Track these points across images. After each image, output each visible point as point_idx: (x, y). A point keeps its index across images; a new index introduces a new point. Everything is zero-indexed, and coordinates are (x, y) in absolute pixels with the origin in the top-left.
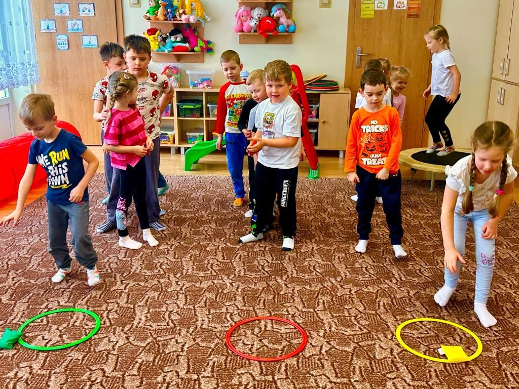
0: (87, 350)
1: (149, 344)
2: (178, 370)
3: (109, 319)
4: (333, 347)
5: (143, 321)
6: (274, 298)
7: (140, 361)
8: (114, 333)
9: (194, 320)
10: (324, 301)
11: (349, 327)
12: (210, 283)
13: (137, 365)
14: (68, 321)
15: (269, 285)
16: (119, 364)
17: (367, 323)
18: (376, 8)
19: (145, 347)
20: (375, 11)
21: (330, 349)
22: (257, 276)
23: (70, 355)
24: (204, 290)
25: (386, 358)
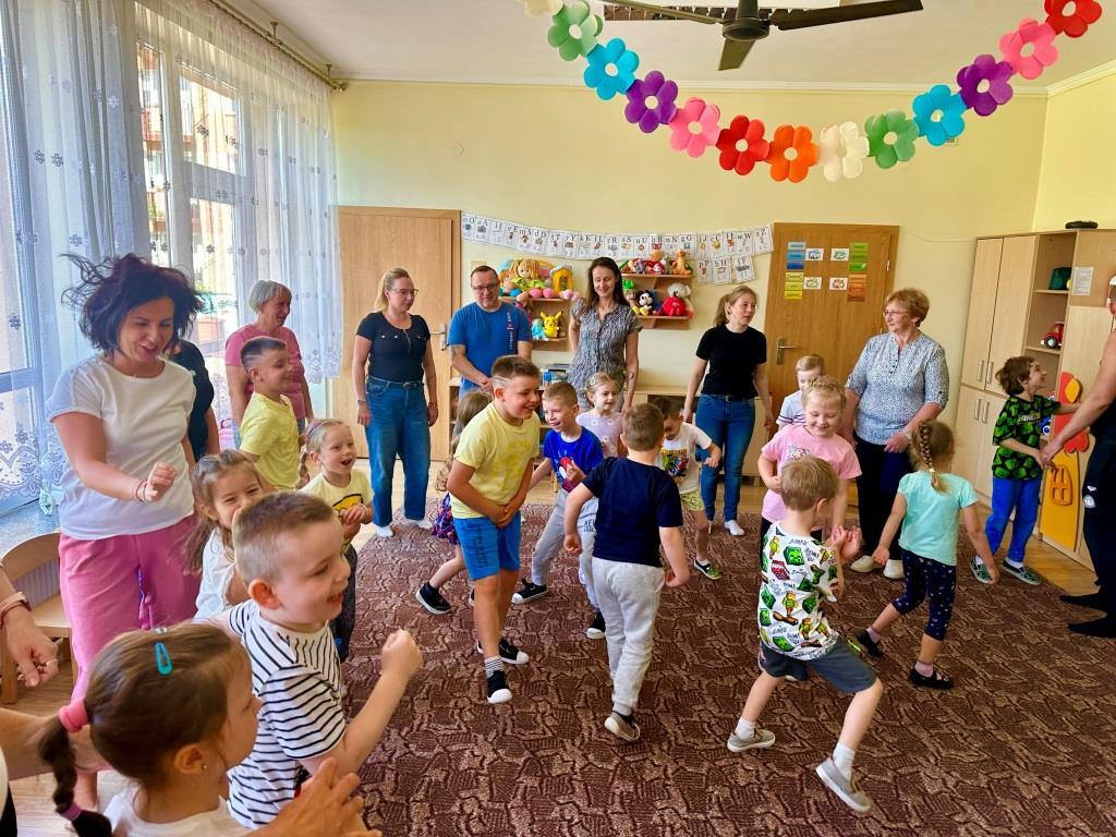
0: (540, 773)
1: (617, 766)
2: (676, 807)
3: (548, 727)
4: (866, 776)
5: (594, 731)
7: (617, 791)
8: (565, 750)
9: (663, 732)
11: (874, 745)
12: (659, 675)
13: (617, 799)
14: (495, 727)
15: (739, 679)
16: (592, 797)
17: (896, 740)
18: (805, 287)
19: (615, 772)
20: (805, 291)
21: (863, 779)
22: (719, 666)
23: (521, 779)
24: (655, 685)
25: (941, 792)
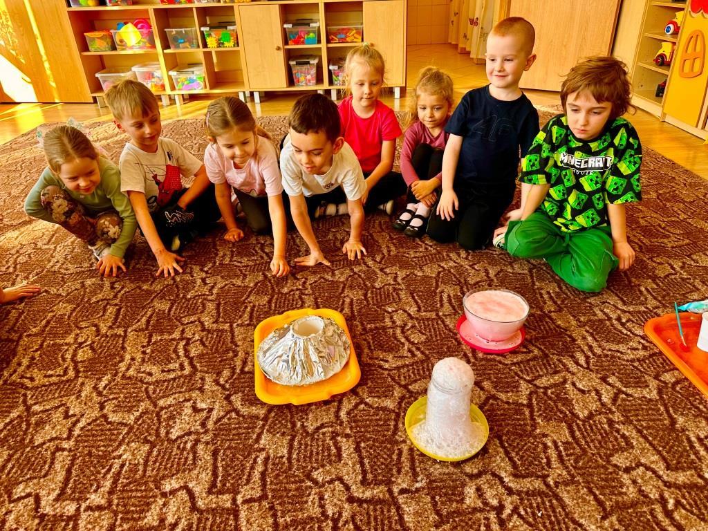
6: (270, 302)
10: (352, 300)
